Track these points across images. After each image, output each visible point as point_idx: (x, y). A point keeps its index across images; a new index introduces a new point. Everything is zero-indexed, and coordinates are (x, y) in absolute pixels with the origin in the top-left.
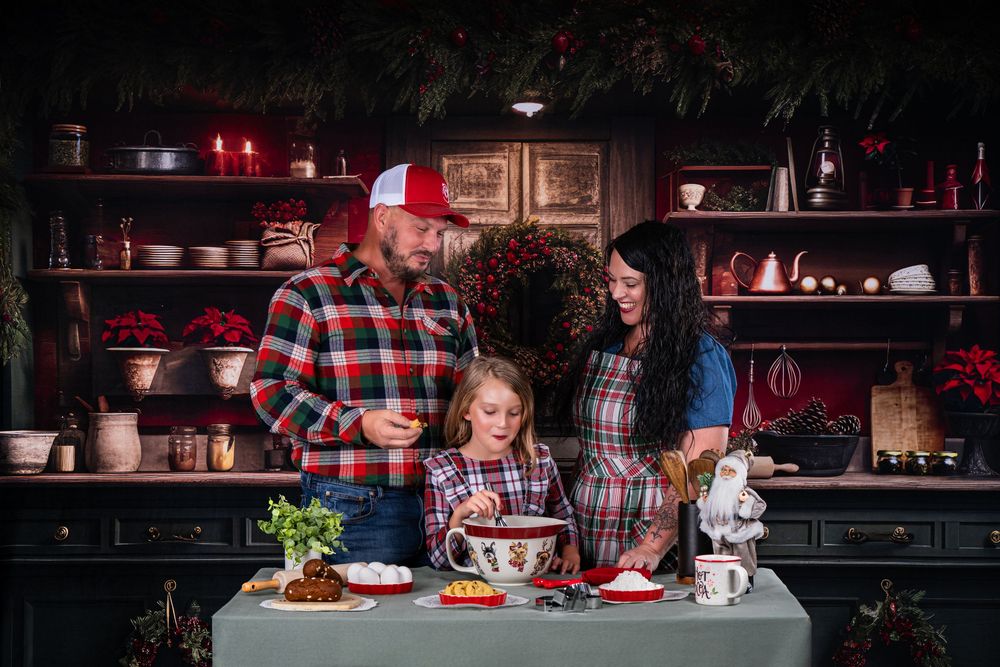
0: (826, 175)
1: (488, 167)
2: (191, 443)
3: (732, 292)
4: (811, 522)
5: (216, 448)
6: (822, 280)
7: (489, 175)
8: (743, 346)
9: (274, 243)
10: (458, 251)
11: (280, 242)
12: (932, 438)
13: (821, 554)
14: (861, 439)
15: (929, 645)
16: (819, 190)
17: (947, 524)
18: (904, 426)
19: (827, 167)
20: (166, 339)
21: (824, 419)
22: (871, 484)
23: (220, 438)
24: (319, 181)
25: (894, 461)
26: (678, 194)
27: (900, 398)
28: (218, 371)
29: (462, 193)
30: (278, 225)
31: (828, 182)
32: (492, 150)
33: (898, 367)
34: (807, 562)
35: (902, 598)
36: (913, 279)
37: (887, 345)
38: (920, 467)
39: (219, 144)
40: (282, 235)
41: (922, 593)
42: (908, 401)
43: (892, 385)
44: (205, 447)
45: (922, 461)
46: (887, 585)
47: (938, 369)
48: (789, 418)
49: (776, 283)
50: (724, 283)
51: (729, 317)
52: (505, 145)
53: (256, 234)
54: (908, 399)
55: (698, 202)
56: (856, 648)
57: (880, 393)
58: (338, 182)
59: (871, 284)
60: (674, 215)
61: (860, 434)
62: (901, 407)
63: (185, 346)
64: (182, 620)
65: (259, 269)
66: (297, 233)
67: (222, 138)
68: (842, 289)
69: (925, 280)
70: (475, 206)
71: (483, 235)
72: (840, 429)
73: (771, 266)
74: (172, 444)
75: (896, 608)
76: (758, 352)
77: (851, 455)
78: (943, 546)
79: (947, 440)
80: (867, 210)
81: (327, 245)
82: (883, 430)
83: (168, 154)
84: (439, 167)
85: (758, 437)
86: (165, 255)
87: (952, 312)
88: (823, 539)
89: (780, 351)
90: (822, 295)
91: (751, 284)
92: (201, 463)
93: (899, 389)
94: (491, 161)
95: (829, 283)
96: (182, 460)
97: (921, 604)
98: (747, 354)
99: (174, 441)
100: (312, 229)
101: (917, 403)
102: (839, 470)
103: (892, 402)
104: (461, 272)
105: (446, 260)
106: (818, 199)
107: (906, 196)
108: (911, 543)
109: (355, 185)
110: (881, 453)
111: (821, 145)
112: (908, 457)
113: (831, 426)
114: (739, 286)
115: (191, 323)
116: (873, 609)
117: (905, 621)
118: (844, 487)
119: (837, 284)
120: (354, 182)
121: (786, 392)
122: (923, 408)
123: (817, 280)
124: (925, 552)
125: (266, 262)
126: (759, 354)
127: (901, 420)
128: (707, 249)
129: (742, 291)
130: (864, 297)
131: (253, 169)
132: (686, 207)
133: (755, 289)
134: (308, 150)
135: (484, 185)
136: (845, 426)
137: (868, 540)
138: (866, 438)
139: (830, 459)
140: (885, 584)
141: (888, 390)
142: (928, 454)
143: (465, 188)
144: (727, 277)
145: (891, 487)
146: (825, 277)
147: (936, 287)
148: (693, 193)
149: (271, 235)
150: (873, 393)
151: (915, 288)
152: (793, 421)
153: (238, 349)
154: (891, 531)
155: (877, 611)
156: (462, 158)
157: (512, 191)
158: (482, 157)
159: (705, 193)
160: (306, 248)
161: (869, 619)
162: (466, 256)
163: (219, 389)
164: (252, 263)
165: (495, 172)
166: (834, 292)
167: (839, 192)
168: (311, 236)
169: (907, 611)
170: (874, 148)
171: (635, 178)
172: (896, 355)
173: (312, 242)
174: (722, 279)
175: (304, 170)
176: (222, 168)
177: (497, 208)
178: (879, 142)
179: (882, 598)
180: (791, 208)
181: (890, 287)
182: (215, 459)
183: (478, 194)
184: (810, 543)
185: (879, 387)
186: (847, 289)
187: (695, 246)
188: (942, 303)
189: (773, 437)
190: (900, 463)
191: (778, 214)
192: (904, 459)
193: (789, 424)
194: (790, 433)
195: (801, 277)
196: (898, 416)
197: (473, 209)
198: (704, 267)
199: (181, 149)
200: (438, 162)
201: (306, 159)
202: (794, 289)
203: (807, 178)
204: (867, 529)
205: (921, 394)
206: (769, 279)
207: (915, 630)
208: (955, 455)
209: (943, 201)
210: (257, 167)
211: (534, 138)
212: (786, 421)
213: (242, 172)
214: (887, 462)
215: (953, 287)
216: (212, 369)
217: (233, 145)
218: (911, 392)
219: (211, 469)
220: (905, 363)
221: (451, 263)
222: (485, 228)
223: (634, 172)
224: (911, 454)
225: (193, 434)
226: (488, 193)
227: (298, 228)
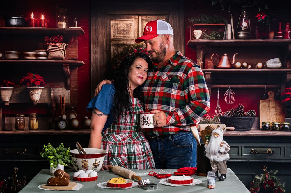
0: (244, 27)
1: (127, 24)
2: (22, 120)
3: (212, 67)
4: (239, 147)
5: (32, 121)
6: (243, 63)
7: (127, 27)
8: (215, 86)
9: (52, 51)
10: (116, 53)
11: (54, 50)
12: (280, 118)
13: (242, 158)
14: (256, 118)
15: (279, 189)
16: (241, 32)
17: (286, 147)
18: (271, 114)
19: (244, 24)
20: (14, 84)
21: (243, 111)
22: (259, 134)
23: (33, 118)
24: (68, 29)
25: (267, 126)
26: (193, 33)
27: (270, 104)
28: (32, 95)
29: (118, 33)
30: (53, 44)
31: (245, 29)
32: (128, 18)
33: (269, 93)
34: (237, 161)
35: (270, 173)
36: (274, 63)
37: (265, 86)
38: (276, 128)
39: (32, 16)
40: (54, 47)
41: (277, 171)
42: (272, 105)
43: (267, 100)
44: (28, 121)
45: (277, 126)
46: (265, 168)
47: (283, 94)
48: (231, 111)
49: (227, 64)
50: (209, 64)
51: (211, 76)
52: (132, 16)
53: (45, 47)
54: (272, 104)
55: (200, 36)
56: (254, 190)
57: (263, 102)
58: (74, 29)
59: (260, 65)
60: (191, 41)
61: (256, 116)
62: (270, 107)
63: (21, 86)
64: (20, 181)
65: (47, 59)
66: (60, 47)
67: (33, 14)
68: (249, 66)
69: (278, 63)
70: (122, 38)
71: (125, 48)
72: (249, 115)
73: (225, 59)
74: (16, 121)
75: (268, 176)
76: (221, 88)
77: (253, 124)
78: (284, 155)
79: (286, 118)
80: (258, 39)
81: (70, 51)
82: (263, 115)
83: (14, 19)
84: (110, 24)
85: (220, 117)
86: (14, 54)
87: (288, 74)
88: (243, 153)
89: (228, 88)
90: (243, 68)
91: (218, 65)
92: (26, 127)
93: (269, 101)
94: (128, 22)
95: (245, 64)
96: (20, 126)
97: (277, 175)
98: (217, 89)
99: (17, 119)
100: (65, 45)
101: (276, 106)
102: (248, 129)
103: (267, 105)
104: (117, 61)
105: (112, 57)
106: (241, 35)
107: (272, 34)
108: (273, 154)
109: (80, 30)
110: (263, 123)
111: (242, 17)
112: (272, 124)
113: (246, 114)
114: (214, 65)
115: (23, 78)
116: (260, 177)
117: (271, 181)
118: (250, 135)
119: (248, 65)
120: (80, 29)
121: (230, 102)
122: (278, 108)
123: (241, 63)
124: (278, 157)
125: (49, 57)
126: (221, 89)
127: (270, 111)
128: (203, 52)
129: (215, 67)
130: (257, 69)
131: (45, 25)
132: (196, 38)
133: (219, 66)
134: (64, 18)
135: (125, 30)
136: (251, 114)
137: (258, 153)
138: (258, 118)
139: (245, 125)
140: (264, 168)
141: (265, 101)
142: (279, 123)
143: (119, 32)
144: (210, 62)
145: (266, 135)
146: (243, 62)
147: (282, 66)
148: (198, 33)
149: (50, 47)
150: (260, 103)
151: (275, 66)
152: (233, 112)
153: (40, 87)
154: (266, 150)
155: (262, 177)
156: (117, 21)
157: (135, 33)
158: (124, 21)
159: (202, 33)
160: (63, 52)
161: (259, 180)
162: (119, 55)
163: (33, 101)
164: (44, 57)
165: (129, 26)
166: (247, 68)
167: (249, 33)
168: (65, 48)
169: (272, 177)
170: (261, 18)
171: (178, 28)
172: (268, 89)
173: (65, 50)
174: (209, 63)
175: (62, 25)
176: (33, 24)
177: (130, 38)
178: (263, 15)
179: (264, 173)
180: (232, 38)
181: (266, 66)
182: (31, 125)
183: (123, 33)
184: (238, 154)
185: (262, 100)
186: (251, 66)
187: (199, 52)
188: (284, 71)
189: (226, 118)
190: (270, 126)
191: (227, 40)
192: (271, 125)
193: (231, 113)
194: (232, 116)
195: (235, 62)
196: (269, 110)
197: (122, 39)
198: (202, 59)
199: (19, 18)
200: (109, 22)
201: (63, 21)
202: (233, 66)
203: (237, 28)
204: (258, 149)
205: (277, 103)
206: (224, 63)
207: (275, 184)
208: (288, 124)
209: (285, 36)
210: (46, 24)
211: (143, 14)
212: (230, 112)
213: (41, 25)
214: (265, 126)
215: (288, 66)
216: (30, 94)
217: (37, 16)
218: (274, 102)
219: (30, 129)
220: (272, 92)
221: (114, 57)
222: (126, 45)
223: (178, 26)
224: (273, 123)
225: (24, 117)
226: (127, 33)
227: (60, 45)
